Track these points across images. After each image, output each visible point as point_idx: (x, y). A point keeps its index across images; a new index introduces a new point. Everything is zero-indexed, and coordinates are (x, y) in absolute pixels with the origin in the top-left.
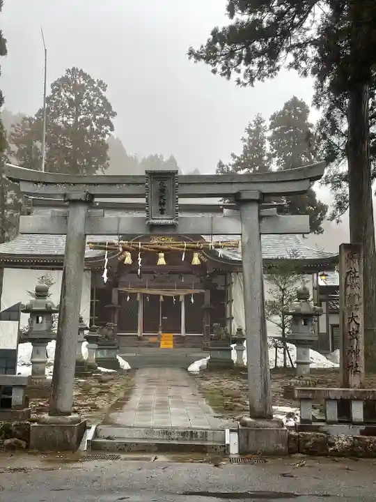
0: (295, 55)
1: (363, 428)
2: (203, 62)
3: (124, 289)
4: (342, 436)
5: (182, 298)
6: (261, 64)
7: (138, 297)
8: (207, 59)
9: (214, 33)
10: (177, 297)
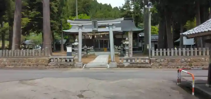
1: (130, 63)
10: (107, 40)
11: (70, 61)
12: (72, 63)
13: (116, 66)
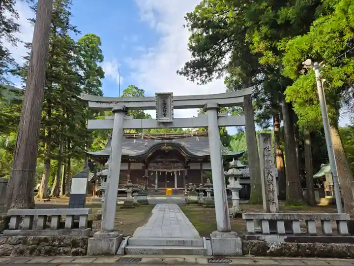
0: (219, 73)
1: (286, 237)
2: (183, 75)
3: (151, 169)
4: (275, 242)
5: (175, 173)
6: (206, 76)
7: (157, 173)
8: (185, 74)
9: (187, 64)
10: (173, 172)
11: (75, 225)
12: (76, 235)
13: (240, 251)
